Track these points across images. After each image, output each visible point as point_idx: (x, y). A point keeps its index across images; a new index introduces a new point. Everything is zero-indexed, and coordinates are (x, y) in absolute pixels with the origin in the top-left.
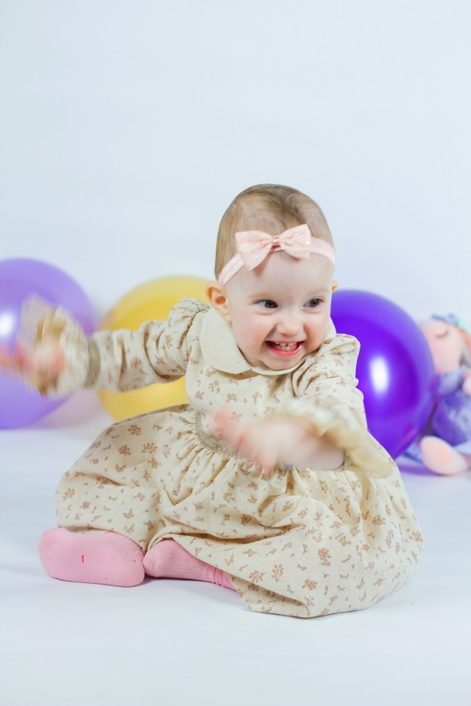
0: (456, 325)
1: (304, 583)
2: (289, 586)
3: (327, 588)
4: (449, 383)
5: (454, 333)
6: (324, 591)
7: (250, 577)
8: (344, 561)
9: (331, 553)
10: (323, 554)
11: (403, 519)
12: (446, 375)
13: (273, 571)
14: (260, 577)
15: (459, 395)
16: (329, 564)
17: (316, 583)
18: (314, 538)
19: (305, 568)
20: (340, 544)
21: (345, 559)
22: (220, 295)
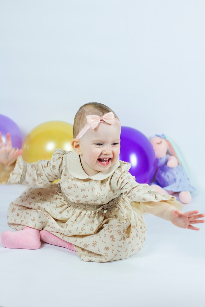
0: (165, 139)
1: (104, 248)
2: (98, 249)
3: (113, 250)
4: (162, 162)
5: (164, 142)
6: (112, 251)
7: (84, 246)
8: (119, 240)
9: (115, 237)
10: (112, 237)
11: (142, 224)
12: (161, 159)
13: (93, 243)
14: (88, 246)
15: (165, 167)
16: (114, 241)
17: (109, 248)
18: (109, 232)
19: (105, 242)
20: (118, 234)
21: (120, 239)
22: (77, 144)
